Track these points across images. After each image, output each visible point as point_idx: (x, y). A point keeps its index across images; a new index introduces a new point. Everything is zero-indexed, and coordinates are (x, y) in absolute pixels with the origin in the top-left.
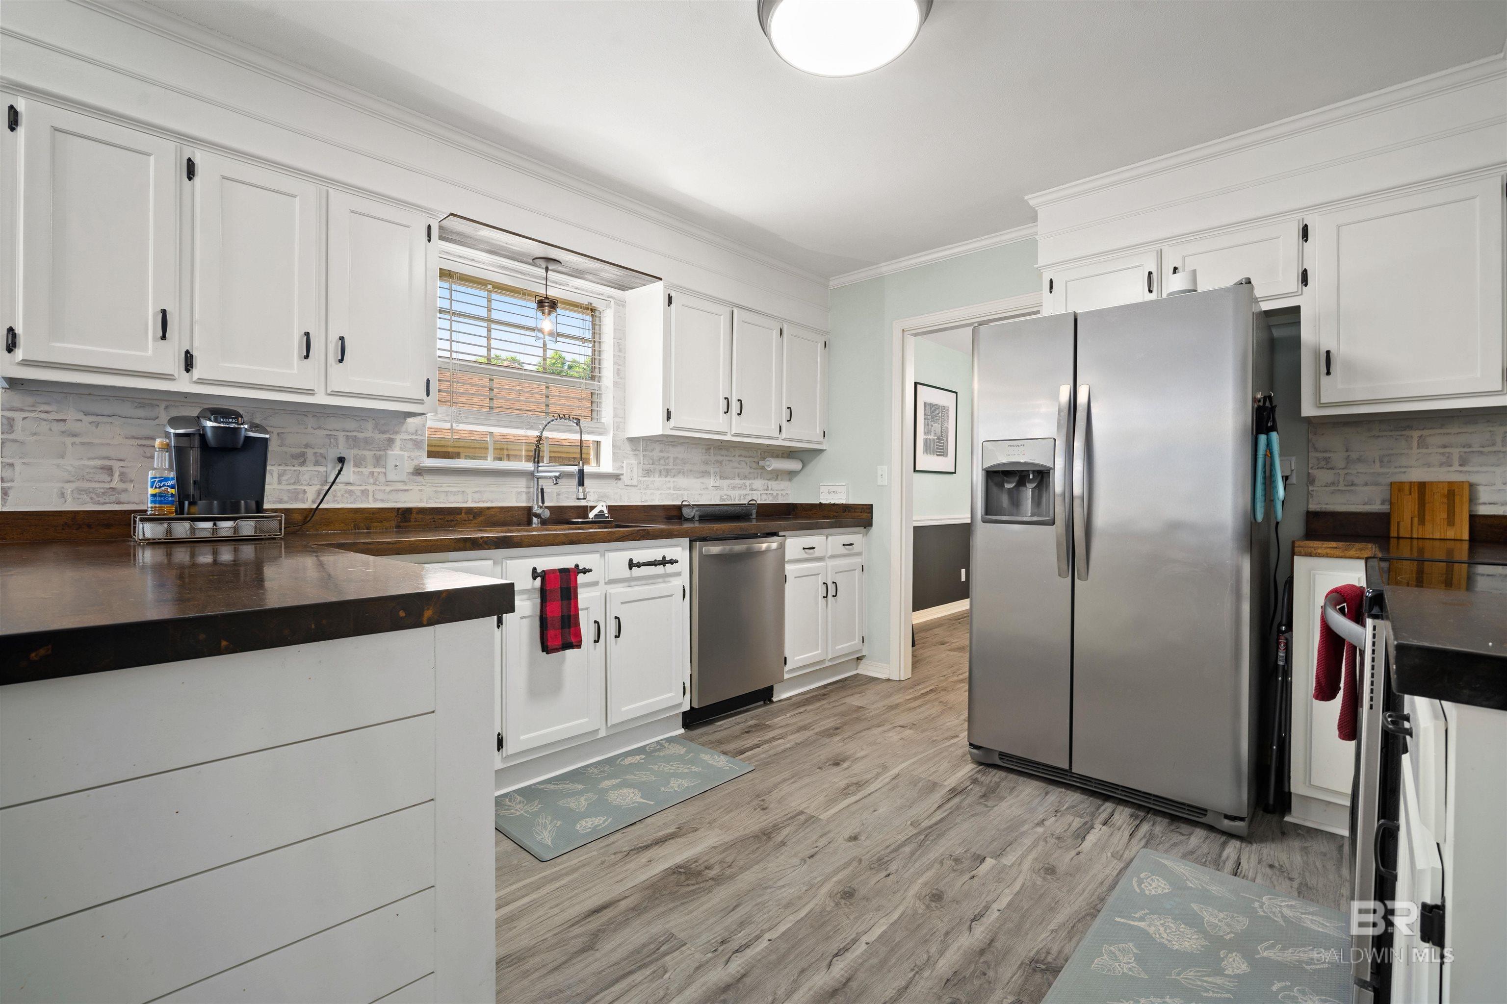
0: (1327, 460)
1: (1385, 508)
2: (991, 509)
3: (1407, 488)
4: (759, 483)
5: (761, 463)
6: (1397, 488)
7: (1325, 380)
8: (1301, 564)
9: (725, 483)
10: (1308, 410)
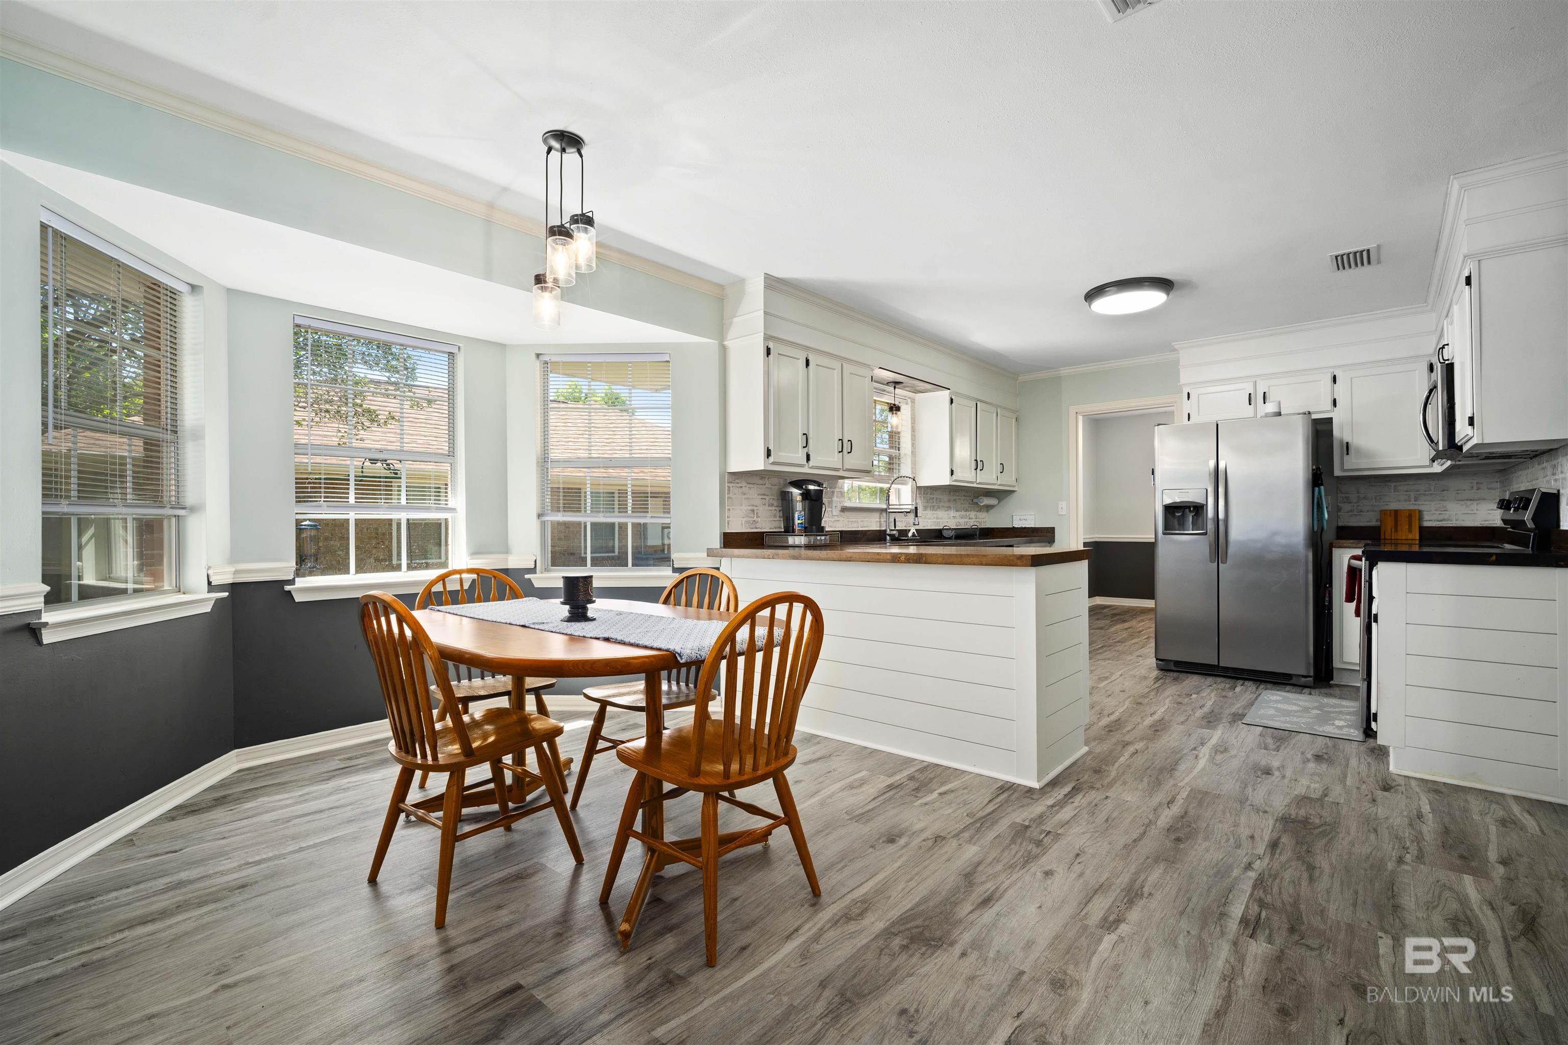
0: (1348, 498)
1: (1378, 524)
2: (1168, 528)
3: (1388, 512)
4: (973, 514)
5: (975, 501)
6: (1383, 513)
7: (1346, 457)
8: (1336, 552)
9: (958, 514)
10: (1337, 472)
